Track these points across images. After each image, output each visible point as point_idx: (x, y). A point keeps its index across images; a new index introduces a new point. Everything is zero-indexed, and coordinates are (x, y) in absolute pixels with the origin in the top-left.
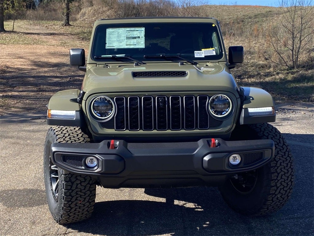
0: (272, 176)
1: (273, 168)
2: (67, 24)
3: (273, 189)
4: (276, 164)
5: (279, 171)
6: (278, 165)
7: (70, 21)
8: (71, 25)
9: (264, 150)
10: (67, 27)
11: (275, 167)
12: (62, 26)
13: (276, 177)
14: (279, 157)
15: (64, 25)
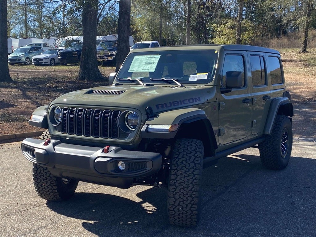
0: (171, 188)
1: (172, 181)
2: (304, 51)
3: (172, 200)
4: (176, 178)
5: (177, 184)
6: (178, 179)
7: (308, 49)
8: (308, 52)
9: (146, 161)
10: (303, 54)
11: (174, 180)
12: (299, 53)
13: (174, 189)
14: (182, 172)
15: (301, 52)
